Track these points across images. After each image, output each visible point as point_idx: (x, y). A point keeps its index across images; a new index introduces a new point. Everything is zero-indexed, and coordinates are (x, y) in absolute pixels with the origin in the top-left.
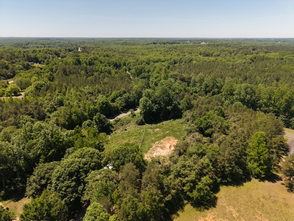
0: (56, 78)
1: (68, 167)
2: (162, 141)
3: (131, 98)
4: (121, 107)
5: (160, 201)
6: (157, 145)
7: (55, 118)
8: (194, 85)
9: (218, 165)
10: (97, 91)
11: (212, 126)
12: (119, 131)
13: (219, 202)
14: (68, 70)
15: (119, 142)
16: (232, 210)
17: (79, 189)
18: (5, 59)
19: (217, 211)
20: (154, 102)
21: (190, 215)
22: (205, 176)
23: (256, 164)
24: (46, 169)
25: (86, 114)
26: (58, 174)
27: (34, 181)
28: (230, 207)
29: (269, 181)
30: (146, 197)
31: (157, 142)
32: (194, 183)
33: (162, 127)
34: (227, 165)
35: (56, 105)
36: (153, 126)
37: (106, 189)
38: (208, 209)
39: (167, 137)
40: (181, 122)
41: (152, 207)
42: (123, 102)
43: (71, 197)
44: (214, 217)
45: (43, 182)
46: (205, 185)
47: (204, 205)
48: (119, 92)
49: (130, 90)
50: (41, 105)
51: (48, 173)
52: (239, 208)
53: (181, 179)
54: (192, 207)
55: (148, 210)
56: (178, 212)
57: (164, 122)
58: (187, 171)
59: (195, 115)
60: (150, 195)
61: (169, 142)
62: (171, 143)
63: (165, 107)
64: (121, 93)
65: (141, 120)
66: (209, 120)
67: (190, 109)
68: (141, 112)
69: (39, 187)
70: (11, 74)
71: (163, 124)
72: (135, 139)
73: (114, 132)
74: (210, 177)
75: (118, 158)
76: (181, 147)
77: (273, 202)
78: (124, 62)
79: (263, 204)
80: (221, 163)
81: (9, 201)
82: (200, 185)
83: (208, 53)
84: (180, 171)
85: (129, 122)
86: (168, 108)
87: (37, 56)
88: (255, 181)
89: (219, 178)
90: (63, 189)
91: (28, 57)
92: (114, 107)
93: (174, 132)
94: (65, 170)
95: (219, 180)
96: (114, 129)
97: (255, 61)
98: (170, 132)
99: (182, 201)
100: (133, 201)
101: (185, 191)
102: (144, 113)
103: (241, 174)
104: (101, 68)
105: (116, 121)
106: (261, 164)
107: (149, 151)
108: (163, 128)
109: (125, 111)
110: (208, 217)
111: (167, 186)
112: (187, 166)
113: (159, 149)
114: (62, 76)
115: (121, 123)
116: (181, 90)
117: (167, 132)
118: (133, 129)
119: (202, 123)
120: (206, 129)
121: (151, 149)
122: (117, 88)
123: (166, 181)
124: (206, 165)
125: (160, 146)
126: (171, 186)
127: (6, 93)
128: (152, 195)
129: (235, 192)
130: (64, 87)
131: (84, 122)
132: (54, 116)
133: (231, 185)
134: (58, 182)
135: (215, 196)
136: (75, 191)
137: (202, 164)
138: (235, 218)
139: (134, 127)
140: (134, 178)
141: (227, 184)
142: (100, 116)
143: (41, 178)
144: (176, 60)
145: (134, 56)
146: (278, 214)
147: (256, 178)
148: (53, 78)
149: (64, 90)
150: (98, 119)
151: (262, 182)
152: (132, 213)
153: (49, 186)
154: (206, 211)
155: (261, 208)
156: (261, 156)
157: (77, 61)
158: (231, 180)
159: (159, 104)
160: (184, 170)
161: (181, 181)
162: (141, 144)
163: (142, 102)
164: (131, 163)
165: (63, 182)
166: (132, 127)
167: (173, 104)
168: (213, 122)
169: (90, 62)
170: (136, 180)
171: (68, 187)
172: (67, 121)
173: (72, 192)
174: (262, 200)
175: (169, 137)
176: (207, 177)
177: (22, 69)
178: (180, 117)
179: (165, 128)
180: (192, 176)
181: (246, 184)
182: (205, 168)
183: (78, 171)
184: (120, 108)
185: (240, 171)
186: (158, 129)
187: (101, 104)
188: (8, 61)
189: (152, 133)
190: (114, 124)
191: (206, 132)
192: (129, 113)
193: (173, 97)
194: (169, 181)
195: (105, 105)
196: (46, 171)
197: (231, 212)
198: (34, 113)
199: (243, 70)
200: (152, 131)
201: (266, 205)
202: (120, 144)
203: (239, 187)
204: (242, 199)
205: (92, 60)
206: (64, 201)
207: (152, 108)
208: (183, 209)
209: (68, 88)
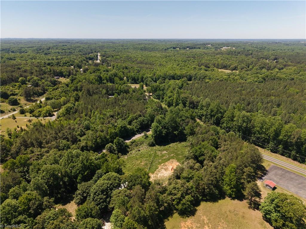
0: (81, 97)
1: (101, 187)
2: (167, 163)
3: (145, 121)
4: (137, 129)
5: (156, 210)
6: (162, 167)
7: (85, 142)
8: (202, 109)
9: (200, 187)
10: (117, 113)
11: (204, 154)
12: (134, 152)
13: (198, 213)
14: (91, 90)
15: (133, 163)
16: (205, 218)
17: (107, 200)
18: (35, 75)
19: (194, 219)
20: (164, 127)
21: (176, 220)
22: (189, 194)
23: (229, 187)
24: (86, 186)
25: (108, 137)
26: (95, 191)
27: (79, 194)
28: (204, 216)
29: (238, 200)
30: (147, 208)
31: (163, 164)
32: (180, 200)
33: (169, 149)
34: (206, 188)
35: (84, 129)
36: (162, 147)
37: (124, 201)
38: (188, 217)
39: (171, 160)
40: (185, 146)
41: (150, 214)
42: (138, 124)
43: (103, 205)
44: (191, 222)
45: (85, 195)
46: (188, 201)
47: (186, 214)
48: (135, 115)
49: (144, 113)
50: (74, 129)
51: (87, 189)
52: (210, 217)
53: (172, 196)
54: (178, 215)
55: (147, 215)
56: (169, 218)
57: (171, 145)
58: (176, 192)
59: (194, 143)
60: (149, 206)
61: (172, 164)
62: (174, 166)
63: (173, 131)
64: (137, 116)
65: (152, 142)
66: (203, 150)
67: (193, 135)
68: (152, 135)
69: (82, 198)
70: (42, 91)
71: (170, 147)
72: (146, 160)
73: (130, 153)
74: (192, 196)
75: (131, 181)
76: (178, 171)
77: (235, 215)
78: (142, 76)
79: (227, 216)
80: (202, 186)
81: (59, 205)
82: (184, 201)
83: (226, 65)
84: (171, 191)
85: (142, 143)
86: (175, 132)
87: (62, 71)
88: (228, 199)
89: (200, 196)
90: (98, 200)
91: (54, 71)
92: (131, 129)
93: (177, 155)
94: (99, 188)
95: (201, 197)
96: (130, 150)
97: (267, 80)
98: (174, 155)
99: (173, 211)
100: (139, 209)
101: (174, 205)
102: (155, 137)
103: (217, 194)
104: (121, 87)
105: (132, 142)
106: (232, 188)
107: (156, 172)
108: (169, 151)
109: (140, 132)
110: (188, 222)
111: (162, 201)
112: (176, 188)
113: (163, 171)
114: (87, 96)
115: (136, 144)
116: (187, 117)
117: (172, 155)
118: (145, 150)
119: (197, 151)
120: (199, 157)
121: (157, 170)
122: (134, 110)
123: (162, 197)
124: (190, 187)
125: (164, 167)
126: (164, 201)
127: (42, 114)
128: (150, 206)
129: (211, 206)
130: (89, 110)
131: (107, 146)
132: (84, 140)
133: (210, 202)
134: (95, 196)
135: (196, 208)
136: (105, 201)
137: (187, 186)
138: (205, 223)
139: (147, 148)
140: (140, 195)
141: (206, 201)
142: (119, 140)
143: (84, 192)
144: (192, 75)
145: (151, 68)
146: (235, 222)
147: (229, 197)
148: (79, 98)
149: (90, 113)
150: (118, 142)
151: (233, 201)
152: (137, 216)
153: (89, 197)
154: (187, 218)
155: (225, 218)
156: (232, 182)
157: (99, 78)
158: (209, 198)
159: (168, 129)
160: (174, 191)
161: (172, 198)
162: (150, 166)
163: (154, 128)
164: (139, 186)
165: (98, 196)
166: (144, 149)
167: (179, 129)
168: (205, 152)
169: (110, 77)
170: (141, 196)
171: (101, 199)
172: (94, 144)
173: (103, 202)
174: (228, 213)
175: (172, 160)
176: (190, 196)
177: (50, 86)
178: (185, 140)
179: (171, 150)
180: (179, 195)
181: (221, 202)
182: (190, 190)
183: (107, 189)
184: (135, 130)
185: (217, 192)
186: (165, 152)
187: (120, 128)
188: (37, 78)
189: (159, 155)
190: (130, 145)
191: (200, 159)
192: (143, 134)
193: (179, 124)
194: (164, 198)
195: (123, 129)
196: (86, 188)
197: (203, 220)
198: (69, 137)
199: (250, 92)
200: (160, 154)
201: (229, 216)
202: (134, 165)
203: (214, 203)
204: (214, 212)
205: (112, 76)
206: (98, 207)
207: (162, 133)
208: (172, 216)
209: (92, 111)
